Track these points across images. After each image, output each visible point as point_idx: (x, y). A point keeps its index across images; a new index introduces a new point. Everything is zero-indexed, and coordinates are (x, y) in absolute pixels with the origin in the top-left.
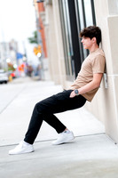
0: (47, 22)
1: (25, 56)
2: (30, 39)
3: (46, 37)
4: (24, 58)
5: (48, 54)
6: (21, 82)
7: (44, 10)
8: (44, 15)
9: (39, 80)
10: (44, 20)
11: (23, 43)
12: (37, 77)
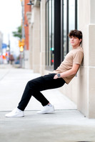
0: (32, 20)
1: (9, 46)
2: (14, 33)
3: (30, 33)
4: (8, 48)
5: (30, 47)
6: (3, 68)
7: (30, 11)
8: (30, 14)
9: (19, 67)
10: (30, 19)
12: (18, 65)
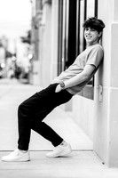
0: (43, 22)
1: (15, 55)
2: (23, 38)
3: (40, 38)
4: (13, 58)
5: (40, 57)
6: (7, 84)
7: (42, 8)
8: (41, 14)
10: (40, 19)
11: (15, 41)
12: (25, 81)
